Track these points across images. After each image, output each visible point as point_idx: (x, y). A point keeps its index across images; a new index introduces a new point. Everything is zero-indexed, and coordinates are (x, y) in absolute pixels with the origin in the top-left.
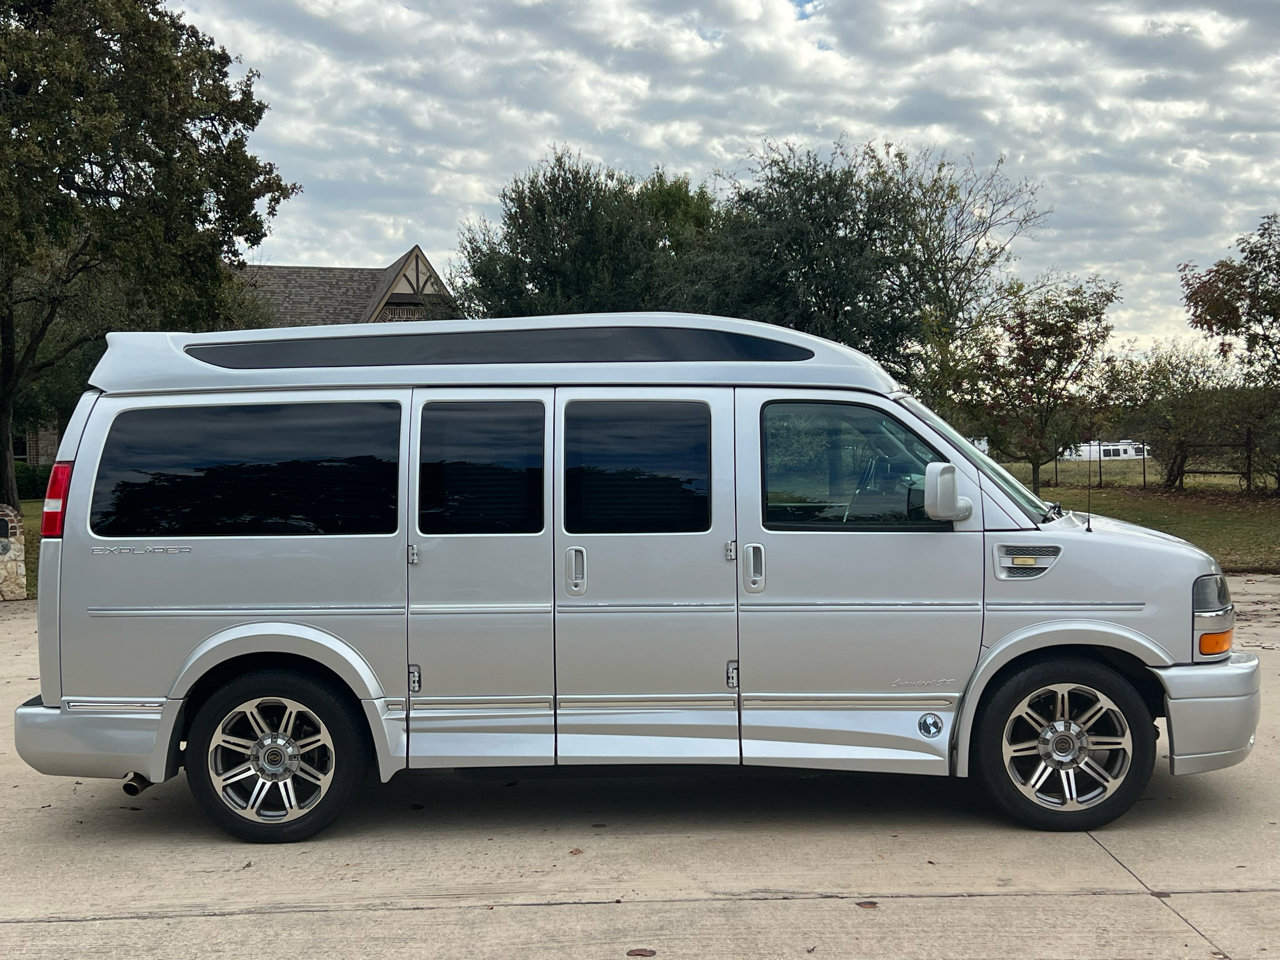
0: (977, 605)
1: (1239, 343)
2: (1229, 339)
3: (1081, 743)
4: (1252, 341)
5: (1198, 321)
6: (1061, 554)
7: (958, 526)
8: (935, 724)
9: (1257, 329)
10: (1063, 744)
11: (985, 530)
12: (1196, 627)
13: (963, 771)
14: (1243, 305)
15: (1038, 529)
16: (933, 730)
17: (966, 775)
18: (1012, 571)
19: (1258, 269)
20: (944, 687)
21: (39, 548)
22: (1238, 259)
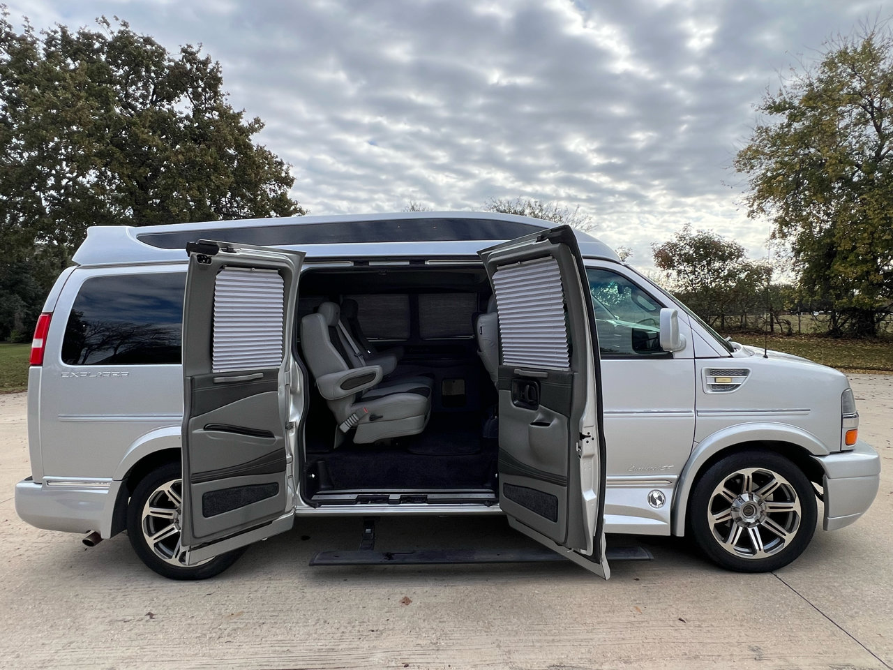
0: (691, 412)
1: (674, 273)
2: (670, 271)
3: (762, 508)
4: (679, 272)
5: (660, 265)
6: (750, 374)
7: (676, 355)
8: (660, 498)
9: (682, 268)
10: (749, 510)
11: (695, 358)
12: (843, 426)
13: (680, 532)
14: (676, 258)
15: (731, 356)
16: (658, 502)
17: (683, 535)
18: (715, 387)
19: (683, 244)
20: (667, 471)
21: (28, 372)
22: (675, 240)
